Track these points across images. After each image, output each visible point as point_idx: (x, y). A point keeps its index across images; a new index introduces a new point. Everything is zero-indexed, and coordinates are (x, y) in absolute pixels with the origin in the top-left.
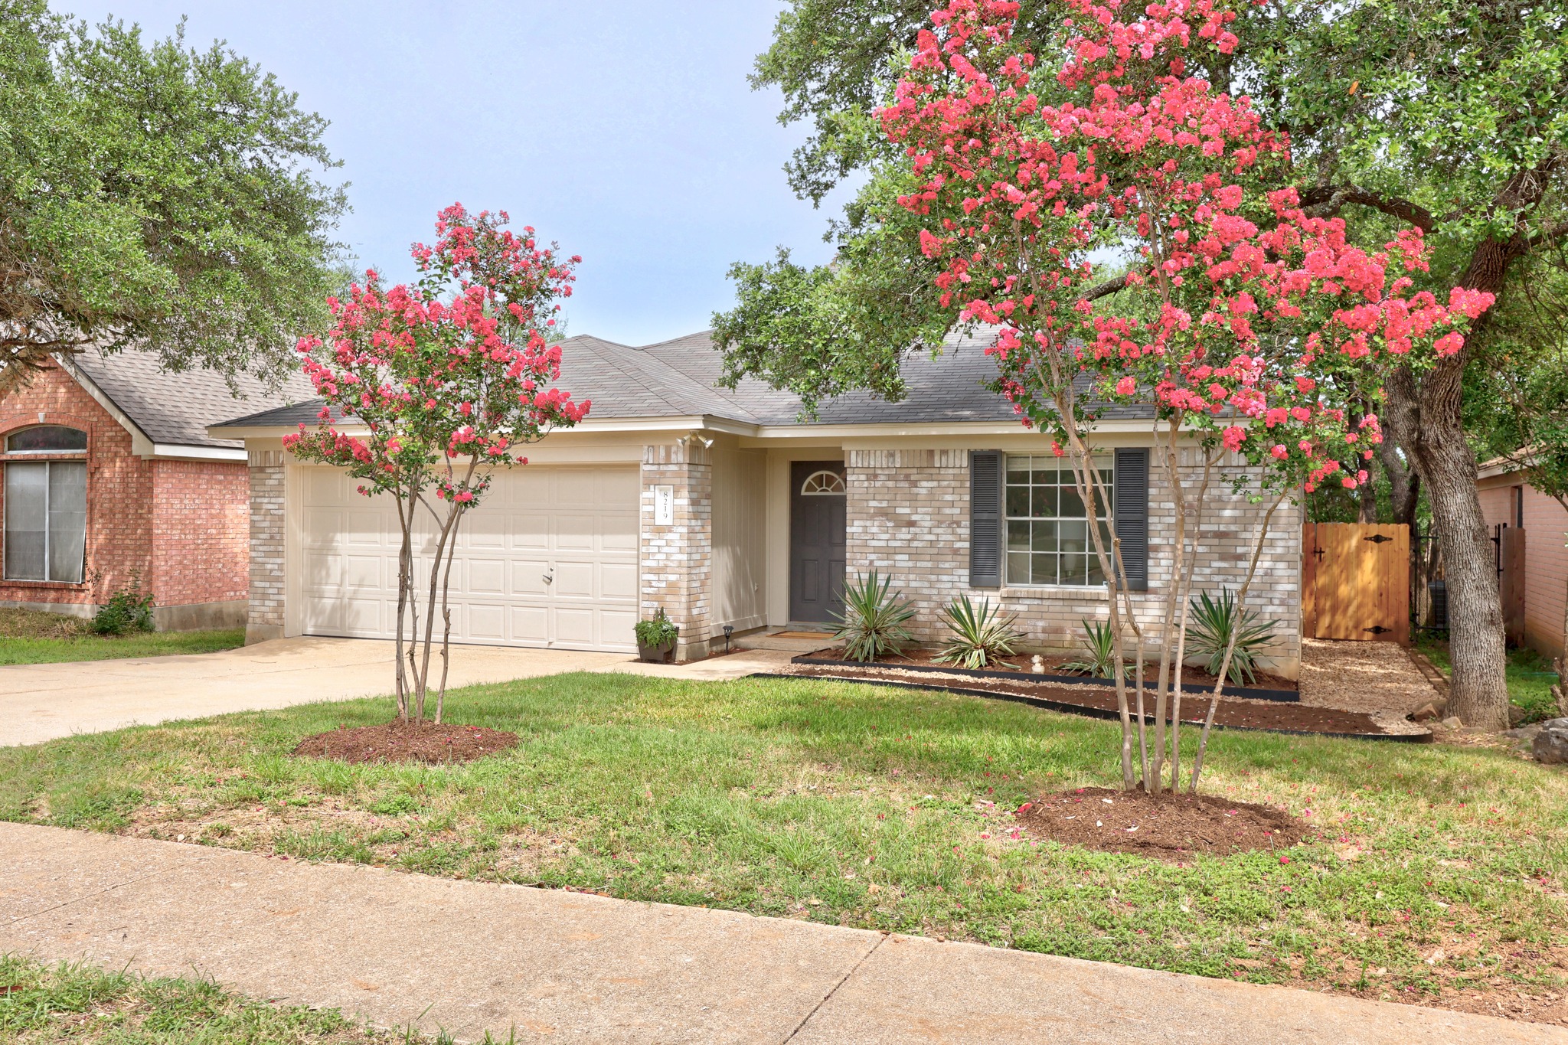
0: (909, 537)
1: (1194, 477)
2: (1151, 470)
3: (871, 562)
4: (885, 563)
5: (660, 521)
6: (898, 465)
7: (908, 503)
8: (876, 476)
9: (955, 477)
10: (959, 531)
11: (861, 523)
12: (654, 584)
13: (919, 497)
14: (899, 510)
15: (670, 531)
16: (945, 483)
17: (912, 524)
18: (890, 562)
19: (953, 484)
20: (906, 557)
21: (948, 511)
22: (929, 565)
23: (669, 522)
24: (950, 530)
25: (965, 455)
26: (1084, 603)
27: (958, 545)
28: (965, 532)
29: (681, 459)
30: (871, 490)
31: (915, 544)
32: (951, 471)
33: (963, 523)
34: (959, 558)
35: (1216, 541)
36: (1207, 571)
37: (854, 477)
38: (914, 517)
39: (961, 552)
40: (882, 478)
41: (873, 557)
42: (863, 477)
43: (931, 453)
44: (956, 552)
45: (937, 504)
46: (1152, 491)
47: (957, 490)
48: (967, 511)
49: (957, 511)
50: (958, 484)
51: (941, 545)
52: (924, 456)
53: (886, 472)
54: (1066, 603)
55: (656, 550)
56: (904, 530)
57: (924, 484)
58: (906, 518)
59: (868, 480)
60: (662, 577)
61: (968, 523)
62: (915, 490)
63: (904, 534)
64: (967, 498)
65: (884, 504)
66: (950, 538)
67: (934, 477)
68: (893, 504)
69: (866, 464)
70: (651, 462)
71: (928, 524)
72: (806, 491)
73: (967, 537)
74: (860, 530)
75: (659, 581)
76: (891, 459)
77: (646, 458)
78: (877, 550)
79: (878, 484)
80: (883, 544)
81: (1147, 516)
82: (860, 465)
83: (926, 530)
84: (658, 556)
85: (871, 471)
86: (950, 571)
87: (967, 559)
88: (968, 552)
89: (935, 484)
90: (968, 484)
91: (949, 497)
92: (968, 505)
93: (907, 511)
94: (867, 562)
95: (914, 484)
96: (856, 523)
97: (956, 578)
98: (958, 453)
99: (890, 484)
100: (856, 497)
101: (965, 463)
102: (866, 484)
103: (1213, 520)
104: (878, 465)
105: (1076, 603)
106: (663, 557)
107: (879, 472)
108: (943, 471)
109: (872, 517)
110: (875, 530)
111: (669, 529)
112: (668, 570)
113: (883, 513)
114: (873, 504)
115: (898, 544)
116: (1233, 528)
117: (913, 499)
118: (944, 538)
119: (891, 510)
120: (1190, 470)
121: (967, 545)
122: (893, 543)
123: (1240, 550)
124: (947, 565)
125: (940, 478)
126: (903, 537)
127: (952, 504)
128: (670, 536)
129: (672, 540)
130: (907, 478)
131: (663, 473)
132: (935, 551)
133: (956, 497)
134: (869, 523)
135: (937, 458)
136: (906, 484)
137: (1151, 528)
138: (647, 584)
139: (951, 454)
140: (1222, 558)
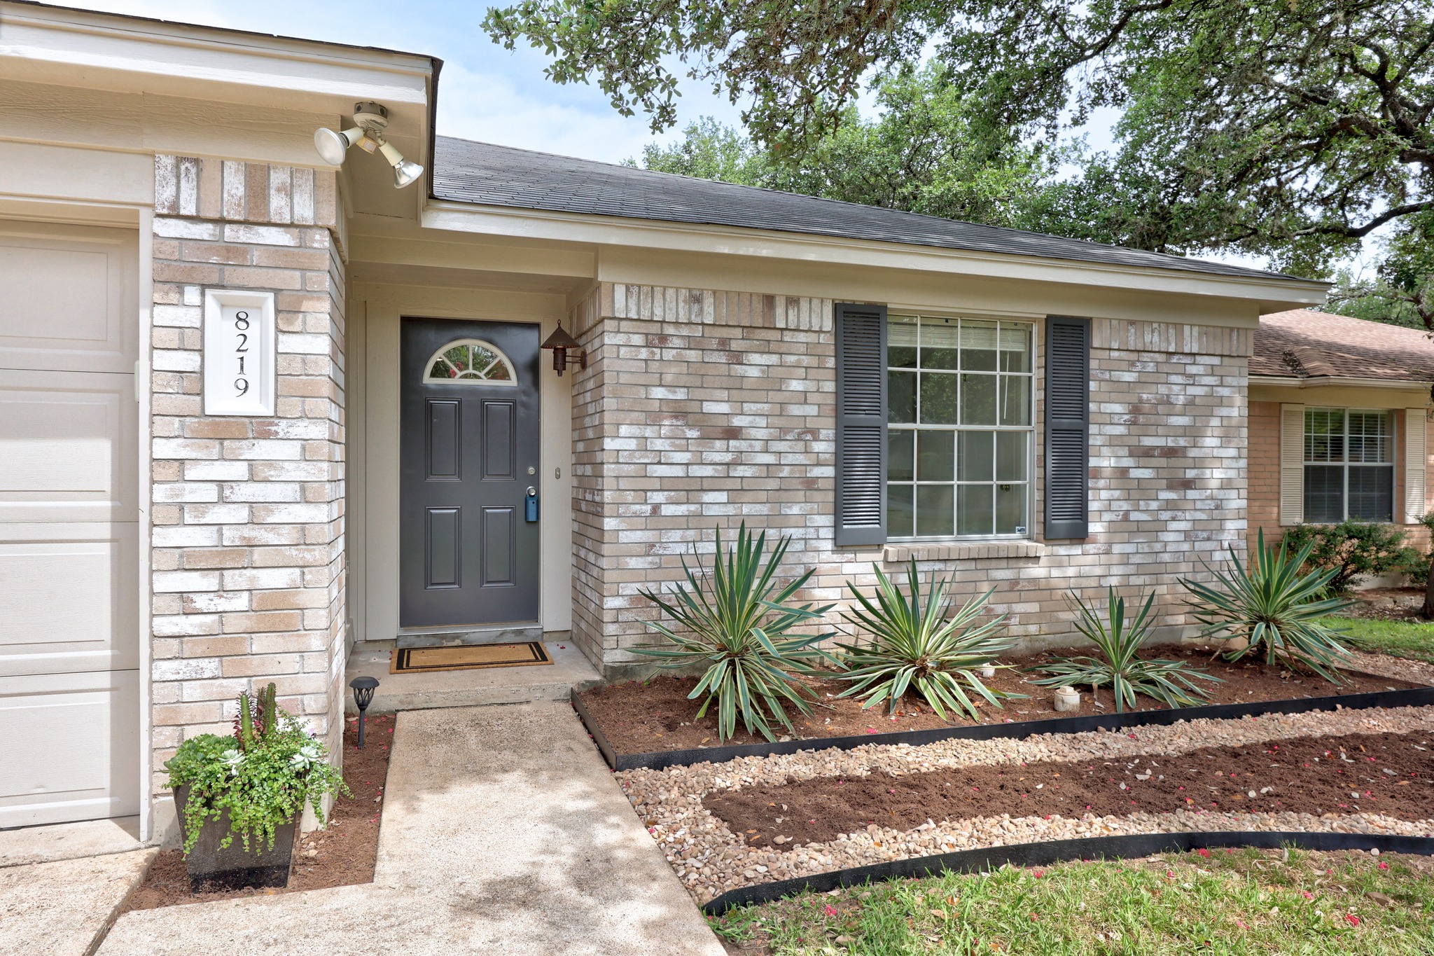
0: (728, 457)
1: (1139, 367)
2: (1093, 353)
3: (656, 508)
4: (682, 509)
5: (221, 400)
6: (709, 320)
7: (725, 394)
8: (663, 338)
9: (810, 349)
10: (818, 447)
11: (635, 430)
12: (201, 602)
13: (747, 384)
14: (709, 407)
15: (265, 435)
16: (791, 359)
17: (732, 433)
18: (693, 508)
19: (806, 361)
20: (723, 497)
21: (796, 410)
22: (764, 509)
23: (257, 404)
24: (800, 446)
25: (828, 310)
26: (1004, 563)
27: (816, 472)
28: (824, 447)
29: (304, 210)
30: (654, 366)
31: (740, 471)
32: (802, 337)
33: (823, 434)
34: (818, 496)
35: (1163, 462)
36: (1154, 505)
37: (620, 339)
38: (737, 422)
39: (820, 484)
40: (677, 342)
41: (658, 497)
42: (638, 340)
43: (769, 300)
44: (810, 484)
45: (778, 397)
46: (1093, 386)
47: (812, 373)
48: (829, 411)
49: (812, 410)
50: (813, 361)
51: (786, 472)
52: (758, 306)
53: (685, 331)
54: (980, 565)
55: (210, 493)
56: (719, 444)
57: (756, 358)
58: (722, 422)
59: (648, 345)
60: (233, 579)
61: (831, 433)
62: (739, 370)
63: (719, 452)
64: (830, 387)
65: (681, 394)
66: (801, 459)
67: (773, 346)
68: (698, 394)
69: (645, 315)
70: (188, 208)
71: (762, 434)
72: (433, 375)
73: (830, 458)
74: (633, 444)
75: (222, 591)
76: (696, 307)
77: (167, 194)
78: (665, 484)
79: (669, 355)
80: (678, 471)
81: (1087, 424)
82: (633, 315)
83: (758, 446)
84: (221, 514)
85: (655, 329)
86: (801, 522)
87: (830, 496)
88: (830, 484)
89: (774, 359)
90: (831, 362)
91: (796, 385)
92: (831, 400)
93: (724, 408)
94: (647, 509)
95: (737, 358)
96: (624, 430)
97: (811, 533)
98: (816, 302)
99: (693, 355)
100: (624, 378)
101: (828, 325)
102: (644, 353)
103: (1160, 430)
104: (670, 317)
105: (994, 564)
106: (243, 514)
107: (670, 330)
108: (788, 337)
109: (653, 418)
110: (659, 444)
111: (262, 428)
112: (258, 555)
113: (680, 413)
114: (659, 393)
115: (708, 471)
116: (1182, 442)
117: (736, 387)
118: (790, 459)
119: (694, 407)
120: (1134, 356)
121: (829, 471)
122: (696, 471)
123: (1190, 474)
124: (796, 510)
125: (784, 348)
126: (717, 457)
127: (804, 398)
128: (263, 450)
129: (270, 463)
130: (724, 345)
131: (237, 252)
132: (773, 484)
133: (811, 386)
134: (649, 432)
135: (780, 310)
136: (721, 358)
137: (1091, 442)
138: (176, 605)
139: (804, 305)
140: (1170, 487)
